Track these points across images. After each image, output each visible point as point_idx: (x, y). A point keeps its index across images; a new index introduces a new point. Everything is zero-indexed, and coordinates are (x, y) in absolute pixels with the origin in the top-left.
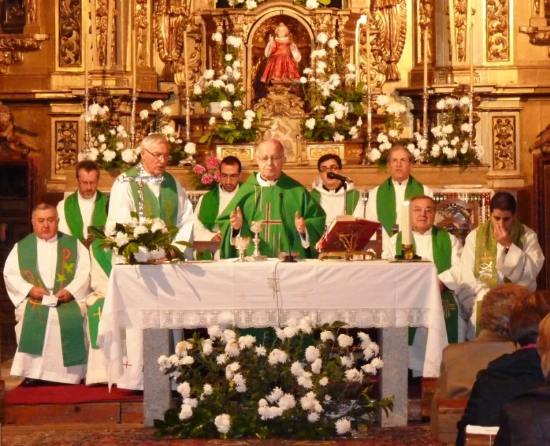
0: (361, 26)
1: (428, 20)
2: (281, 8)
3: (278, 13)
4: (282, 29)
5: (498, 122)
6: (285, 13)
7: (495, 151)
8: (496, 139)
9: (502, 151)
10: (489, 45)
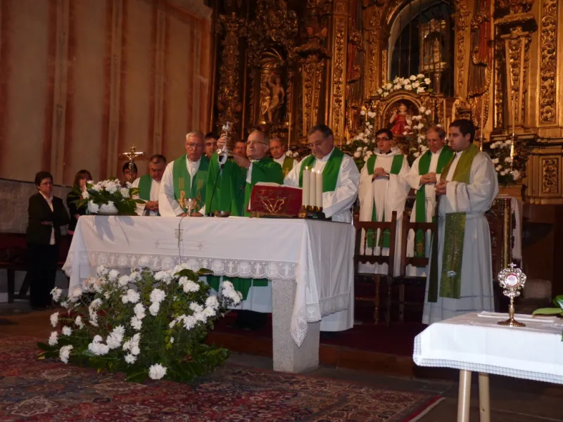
0: (456, 105)
1: (501, 101)
2: (402, 95)
3: (401, 98)
4: (403, 108)
5: (546, 162)
6: (405, 98)
7: (544, 181)
8: (545, 173)
9: (549, 180)
10: (542, 113)
